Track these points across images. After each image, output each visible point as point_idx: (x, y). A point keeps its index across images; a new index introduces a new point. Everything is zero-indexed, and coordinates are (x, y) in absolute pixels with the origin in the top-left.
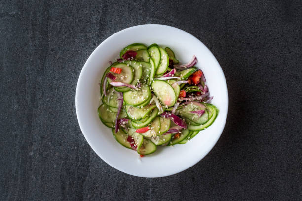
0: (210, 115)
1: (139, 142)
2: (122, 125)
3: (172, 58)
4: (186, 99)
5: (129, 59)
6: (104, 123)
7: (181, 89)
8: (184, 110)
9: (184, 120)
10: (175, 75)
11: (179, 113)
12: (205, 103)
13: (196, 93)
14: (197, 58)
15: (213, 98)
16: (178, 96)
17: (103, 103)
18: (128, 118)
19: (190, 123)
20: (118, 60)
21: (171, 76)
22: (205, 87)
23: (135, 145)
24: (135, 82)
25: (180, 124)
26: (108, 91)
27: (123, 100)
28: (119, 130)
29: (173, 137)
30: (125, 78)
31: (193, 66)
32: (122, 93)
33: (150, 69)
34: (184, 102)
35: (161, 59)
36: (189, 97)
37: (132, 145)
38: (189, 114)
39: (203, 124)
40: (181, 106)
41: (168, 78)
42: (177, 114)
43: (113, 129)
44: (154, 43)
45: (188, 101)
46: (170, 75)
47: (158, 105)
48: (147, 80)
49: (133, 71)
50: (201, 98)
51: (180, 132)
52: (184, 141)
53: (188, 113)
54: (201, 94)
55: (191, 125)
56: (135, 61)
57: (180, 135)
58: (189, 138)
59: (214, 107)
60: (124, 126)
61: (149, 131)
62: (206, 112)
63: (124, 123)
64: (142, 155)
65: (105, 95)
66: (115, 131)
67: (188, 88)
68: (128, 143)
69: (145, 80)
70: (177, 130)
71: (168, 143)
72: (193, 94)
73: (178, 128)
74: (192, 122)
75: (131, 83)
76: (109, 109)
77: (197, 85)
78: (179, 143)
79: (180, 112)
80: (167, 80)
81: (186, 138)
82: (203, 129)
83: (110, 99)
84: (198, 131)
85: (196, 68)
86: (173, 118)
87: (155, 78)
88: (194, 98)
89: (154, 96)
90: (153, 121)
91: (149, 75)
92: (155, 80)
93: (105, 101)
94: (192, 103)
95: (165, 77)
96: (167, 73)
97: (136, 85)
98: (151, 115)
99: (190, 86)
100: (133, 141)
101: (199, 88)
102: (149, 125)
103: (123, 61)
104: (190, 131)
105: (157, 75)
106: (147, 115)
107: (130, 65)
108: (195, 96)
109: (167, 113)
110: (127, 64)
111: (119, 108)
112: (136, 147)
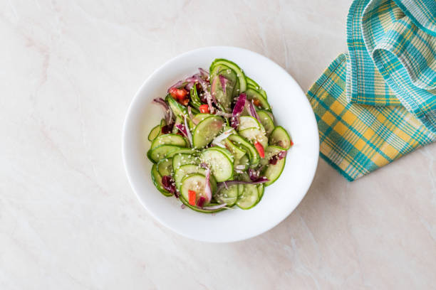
0: (224, 68)
1: (276, 150)
2: (258, 175)
3: (159, 129)
4: (209, 102)
5: (173, 184)
6: (260, 198)
7: (199, 112)
8: (224, 101)
9: (235, 99)
10: (183, 123)
11: (229, 107)
12: (209, 78)
13: (200, 90)
14: (155, 98)
15: (201, 69)
16: (208, 115)
17: (235, 204)
18: (248, 170)
19: (238, 90)
20: (177, 197)
21: (185, 127)
22: (189, 81)
23: (280, 154)
24: (201, 171)
25: (243, 104)
26: (219, 202)
27: (227, 182)
28: (265, 178)
29: (260, 107)
30: (199, 184)
31: (165, 103)
32: (219, 184)
33: (180, 155)
34: (214, 105)
35: (166, 145)
36: (206, 100)
37: (281, 158)
39: (236, 74)
40: (220, 107)
41: (188, 130)
43: (265, 185)
44: (146, 157)
45: (212, 100)
46: (183, 129)
47: (225, 136)
48: (195, 156)
49: (187, 176)
50: (204, 83)
51: (253, 101)
52: (263, 93)
53: (225, 95)
54: (199, 84)
55: (239, 89)
56: (174, 175)
57: (255, 99)
58: (257, 88)
59: (213, 63)
60: (259, 173)
61: (259, 140)
62: (222, 73)
63: (254, 173)
64: (291, 143)
65: (225, 204)
66: (267, 182)
67: (194, 103)
68: (278, 162)
69: (196, 158)
70: (251, 107)
71: (268, 113)
72: (201, 95)
73: (247, 105)
74: (237, 86)
75: (203, 176)
76: (242, 195)
77: (189, 91)
78: (266, 99)
79: (227, 105)
80: (191, 132)
81: (258, 92)
82: (243, 72)
83: (228, 197)
84: (246, 78)
85: (167, 97)
86: (237, 115)
87: (191, 147)
88: (206, 92)
89: (214, 142)
90: (246, 139)
91: (188, 154)
92: (194, 146)
93: (232, 203)
94: (213, 94)
95: (187, 134)
96: (181, 133)
97: (205, 169)
98: (239, 143)
99: (191, 100)
100: (274, 157)
101: (191, 88)
102: (252, 142)
103: (178, 191)
104: (248, 88)
105: (187, 146)
106: (241, 148)
107: (181, 182)
108: (203, 92)
109: (233, 123)
110: (181, 186)
111: (238, 184)
112: (283, 153)
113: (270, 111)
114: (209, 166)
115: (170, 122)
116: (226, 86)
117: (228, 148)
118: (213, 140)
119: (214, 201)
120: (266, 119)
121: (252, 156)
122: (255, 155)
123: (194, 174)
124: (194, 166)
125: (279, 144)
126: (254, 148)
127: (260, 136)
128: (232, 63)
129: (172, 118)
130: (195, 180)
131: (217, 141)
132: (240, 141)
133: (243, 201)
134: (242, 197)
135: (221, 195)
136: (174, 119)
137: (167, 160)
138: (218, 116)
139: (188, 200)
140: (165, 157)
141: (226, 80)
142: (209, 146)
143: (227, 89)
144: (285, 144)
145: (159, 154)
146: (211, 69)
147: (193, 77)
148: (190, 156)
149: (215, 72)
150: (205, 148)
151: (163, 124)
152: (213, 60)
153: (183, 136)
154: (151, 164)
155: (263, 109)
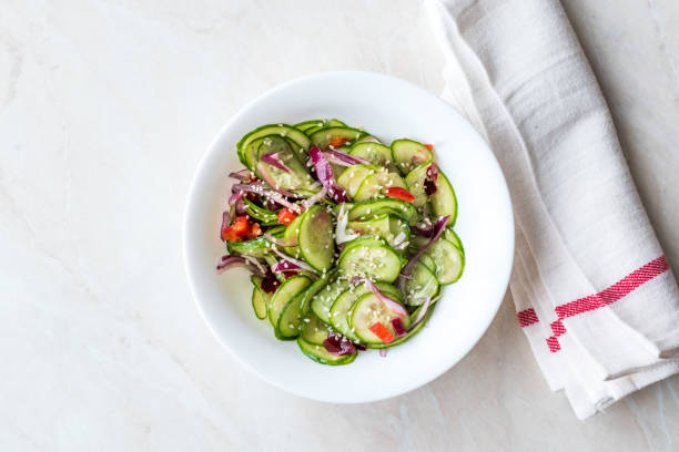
0: (257, 144)
1: (420, 174)
2: (429, 223)
3: (260, 294)
4: (284, 202)
5: (344, 340)
6: (461, 249)
7: (284, 226)
8: (299, 183)
9: (309, 165)
10: (278, 259)
11: (311, 183)
12: (252, 174)
13: (257, 200)
14: (216, 265)
15: (232, 175)
16: (298, 220)
17: (439, 287)
18: (412, 232)
19: (302, 151)
20: (364, 349)
21: (286, 262)
22: (234, 202)
23: (430, 173)
24: (361, 291)
26: (417, 304)
27: (402, 271)
28: (441, 218)
29: (348, 143)
30: (373, 308)
31: (234, 258)
32: (395, 284)
33: (315, 298)
34: (292, 200)
36: (276, 203)
37: (435, 176)
38: (293, 170)
39: (278, 136)
40: (301, 195)
41: (294, 261)
42: (316, 184)
43: (450, 227)
44: (280, 341)
45: (284, 197)
46: (286, 266)
47: (343, 221)
48: (335, 280)
49: (350, 313)
50: (253, 187)
51: (332, 147)
52: (334, 124)
53: (293, 174)
55: (300, 147)
56: (335, 330)
57: (332, 141)
58: (321, 125)
59: (239, 154)
60: (427, 220)
61: (388, 186)
62: (261, 153)
63: (423, 226)
64: (429, 147)
65: (429, 298)
66: (449, 222)
67: (267, 221)
68: (437, 184)
69: (338, 282)
70: (337, 155)
71: (366, 140)
72: (265, 203)
74: (295, 147)
75: (368, 294)
76: (435, 267)
77: (245, 214)
78: (345, 127)
79: (308, 183)
80: (299, 259)
81: (327, 128)
82: (285, 126)
83: (423, 286)
84: (294, 128)
85: (229, 249)
87: (317, 276)
88: (268, 194)
89: (339, 242)
90: (371, 200)
91: (324, 287)
92: (322, 272)
93: (435, 288)
94: (277, 188)
95: (298, 267)
96: (291, 273)
97: (361, 284)
98: (368, 212)
99: (260, 222)
100: (426, 183)
101: (245, 207)
102: (382, 197)
103: (357, 342)
104: (310, 138)
105: (311, 279)
106: (376, 217)
107: (351, 328)
108: (264, 198)
109: (336, 197)
110: (355, 333)
111: (419, 260)
112: (429, 168)
113: (365, 135)
114: (363, 275)
115: (263, 270)
116: (281, 162)
117: (362, 232)
118: (334, 240)
119: (410, 309)
120: (369, 150)
121: (400, 211)
122: (402, 206)
123: (355, 303)
124: (346, 294)
125: (414, 163)
126: (392, 200)
127: (385, 179)
128: (260, 129)
129: (261, 264)
130: (364, 308)
131: (342, 237)
132: (366, 209)
133: (445, 273)
134: (438, 269)
135: (412, 292)
136: (264, 262)
137: (307, 320)
138: (310, 209)
139: (380, 340)
140: (301, 319)
141: (275, 156)
142: (338, 251)
143: (287, 163)
144: (422, 156)
145: (290, 323)
146: (244, 162)
147: (233, 192)
148: (328, 288)
149: (252, 160)
150: (336, 259)
151: (258, 282)
152: (236, 149)
153: (296, 273)
154: (294, 344)
155: (353, 141)
